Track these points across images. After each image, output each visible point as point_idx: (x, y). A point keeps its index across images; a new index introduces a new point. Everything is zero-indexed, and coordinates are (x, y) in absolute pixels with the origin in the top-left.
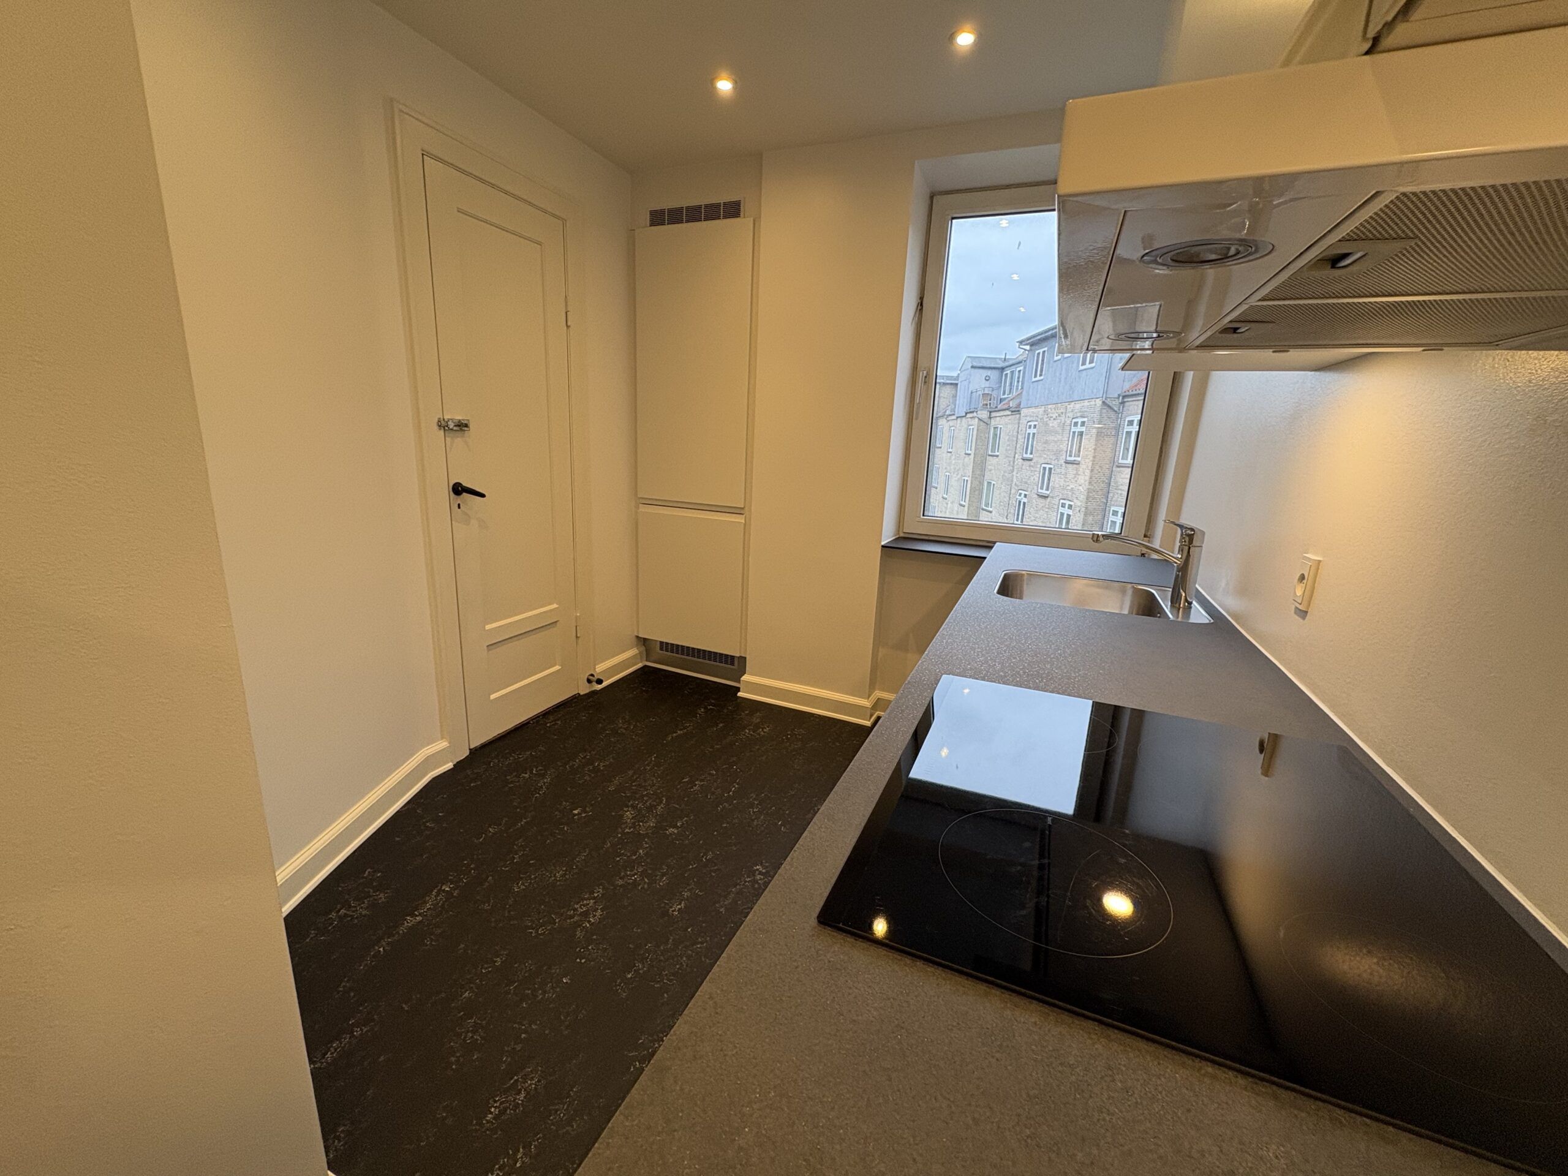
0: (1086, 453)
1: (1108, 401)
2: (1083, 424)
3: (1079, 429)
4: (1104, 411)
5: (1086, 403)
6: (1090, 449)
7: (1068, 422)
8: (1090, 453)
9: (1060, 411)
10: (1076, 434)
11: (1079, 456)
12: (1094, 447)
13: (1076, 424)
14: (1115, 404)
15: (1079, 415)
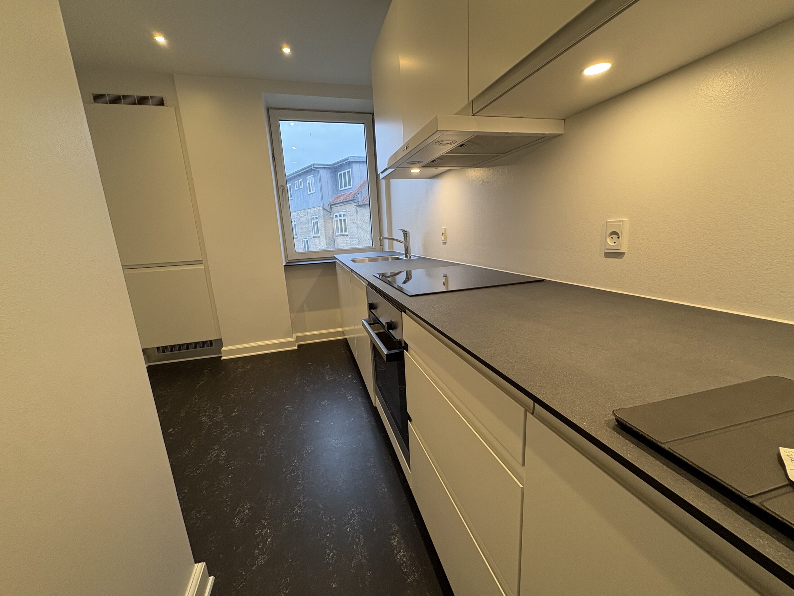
0: (321, 231)
1: (325, 208)
2: (317, 218)
3: (315, 221)
4: (324, 212)
5: (316, 209)
6: (323, 229)
7: (310, 218)
8: (323, 231)
9: (305, 214)
10: (315, 223)
11: (318, 234)
12: (324, 228)
13: (313, 218)
14: (328, 208)
15: (314, 214)
